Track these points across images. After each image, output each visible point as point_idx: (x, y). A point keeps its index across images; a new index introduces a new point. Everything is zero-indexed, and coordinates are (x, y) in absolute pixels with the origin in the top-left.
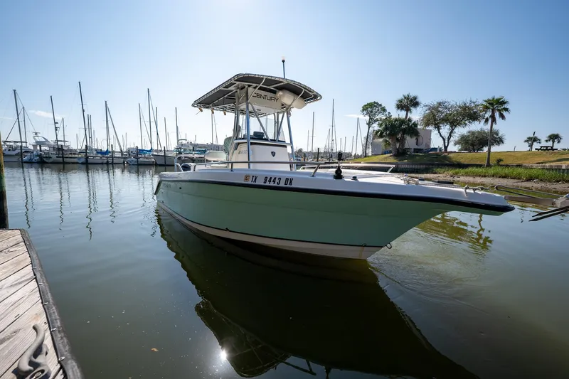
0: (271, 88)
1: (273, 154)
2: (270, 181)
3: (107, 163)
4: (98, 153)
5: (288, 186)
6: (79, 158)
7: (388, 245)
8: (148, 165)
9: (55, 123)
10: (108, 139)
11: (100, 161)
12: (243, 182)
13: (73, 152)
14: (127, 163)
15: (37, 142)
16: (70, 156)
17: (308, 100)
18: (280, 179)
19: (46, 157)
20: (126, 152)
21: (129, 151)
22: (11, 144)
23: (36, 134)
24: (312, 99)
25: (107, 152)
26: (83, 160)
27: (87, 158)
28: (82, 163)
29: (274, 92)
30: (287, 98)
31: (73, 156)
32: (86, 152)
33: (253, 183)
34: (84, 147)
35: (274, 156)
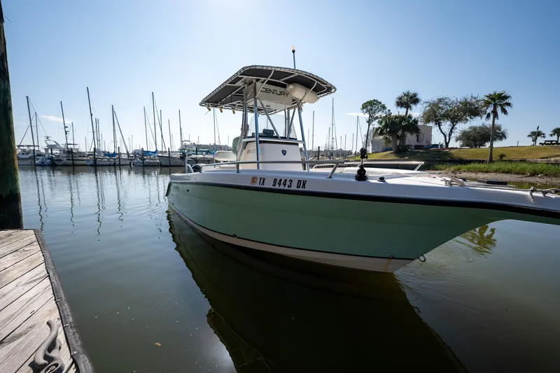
0: (281, 81)
1: (284, 152)
2: (280, 184)
3: (114, 165)
4: (105, 155)
5: (300, 189)
6: (88, 161)
7: (422, 258)
8: (153, 166)
9: (65, 127)
10: (115, 142)
11: (108, 163)
12: (249, 184)
13: (82, 155)
14: (134, 164)
15: (48, 146)
16: (80, 158)
17: (322, 93)
18: (291, 181)
19: (57, 160)
20: (132, 153)
21: (135, 153)
22: (25, 148)
23: (48, 138)
24: (325, 92)
25: (114, 154)
26: (92, 162)
27: (95, 160)
28: (91, 165)
29: (285, 86)
30: (298, 92)
31: (83, 158)
32: (95, 155)
33: (260, 186)
34: (92, 150)
35: (285, 154)
